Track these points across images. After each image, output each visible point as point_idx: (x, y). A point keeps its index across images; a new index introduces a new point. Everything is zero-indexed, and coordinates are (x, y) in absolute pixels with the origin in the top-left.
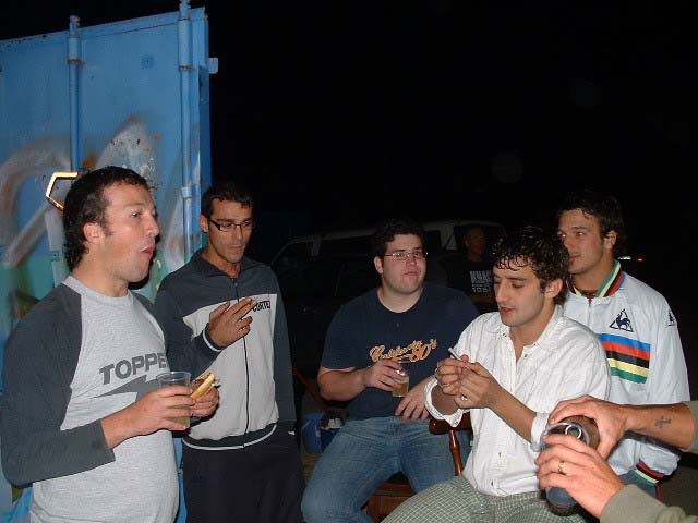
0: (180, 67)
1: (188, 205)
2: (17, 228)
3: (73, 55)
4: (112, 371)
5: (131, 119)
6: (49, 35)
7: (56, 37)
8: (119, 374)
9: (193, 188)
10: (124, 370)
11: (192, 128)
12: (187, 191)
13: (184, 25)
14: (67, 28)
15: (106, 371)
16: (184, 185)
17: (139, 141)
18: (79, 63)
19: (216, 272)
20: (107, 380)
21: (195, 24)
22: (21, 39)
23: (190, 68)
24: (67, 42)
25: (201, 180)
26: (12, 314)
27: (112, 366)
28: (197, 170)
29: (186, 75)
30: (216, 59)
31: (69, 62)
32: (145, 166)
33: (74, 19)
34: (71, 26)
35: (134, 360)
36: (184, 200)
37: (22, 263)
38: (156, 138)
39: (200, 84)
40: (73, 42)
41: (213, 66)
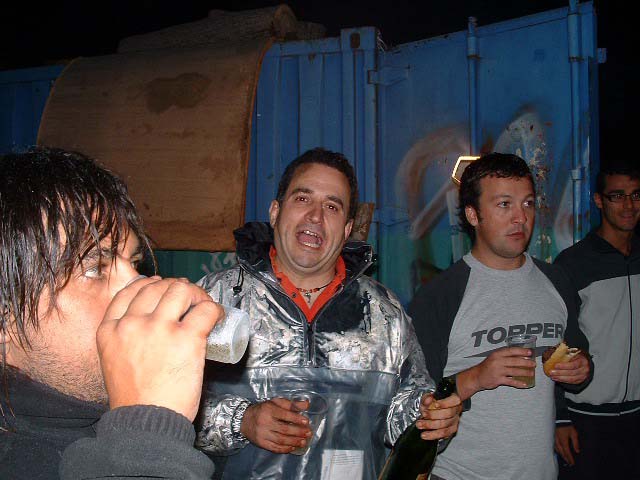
0: (570, 58)
1: (578, 185)
2: (421, 206)
3: (472, 51)
4: (485, 336)
5: (525, 108)
6: (450, 35)
7: (457, 36)
8: (490, 339)
9: (582, 170)
10: (497, 335)
11: (581, 113)
12: (576, 174)
13: (573, 19)
14: (467, 28)
15: (478, 335)
16: (574, 168)
17: (532, 128)
18: (477, 58)
19: (609, 249)
20: (477, 344)
21: (583, 17)
22: (426, 40)
23: (579, 59)
24: (467, 40)
25: (590, 163)
26: (415, 281)
27: (485, 332)
28: (587, 153)
29: (575, 65)
30: (604, 49)
31: (469, 57)
32: (538, 150)
33: (473, 20)
34: (469, 25)
35: (511, 328)
36: (574, 181)
37: (425, 237)
38: (548, 124)
39: (590, 73)
40: (472, 40)
41: (602, 56)
